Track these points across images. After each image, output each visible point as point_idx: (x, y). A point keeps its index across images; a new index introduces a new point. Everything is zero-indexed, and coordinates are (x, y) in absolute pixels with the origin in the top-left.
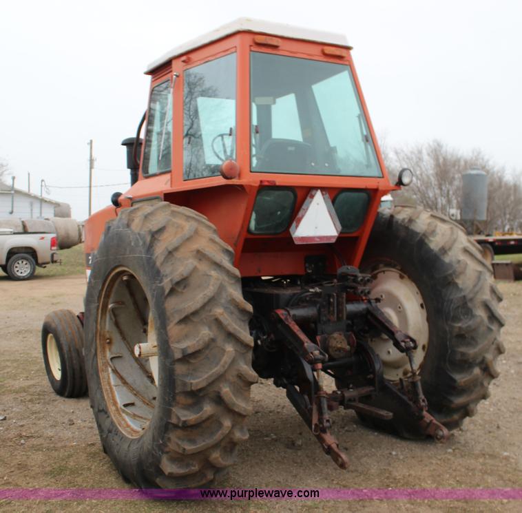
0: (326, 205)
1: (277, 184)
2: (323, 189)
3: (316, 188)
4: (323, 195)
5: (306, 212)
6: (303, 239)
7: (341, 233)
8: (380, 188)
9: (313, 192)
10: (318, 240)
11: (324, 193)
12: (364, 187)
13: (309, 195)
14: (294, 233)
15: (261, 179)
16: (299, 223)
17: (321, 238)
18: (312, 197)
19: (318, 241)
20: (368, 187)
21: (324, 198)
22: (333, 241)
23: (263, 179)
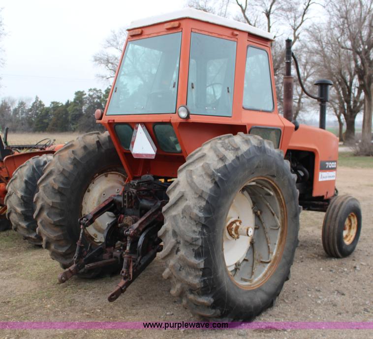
0: (145, 133)
2: (141, 123)
3: (138, 123)
5: (135, 138)
6: (137, 155)
7: (157, 152)
8: (172, 122)
9: (137, 125)
11: (142, 126)
12: (161, 121)
13: (135, 127)
14: (132, 151)
16: (133, 145)
17: (146, 155)
18: (137, 128)
19: (145, 157)
20: (164, 121)
21: (143, 129)
22: (153, 157)
23: (109, 119)
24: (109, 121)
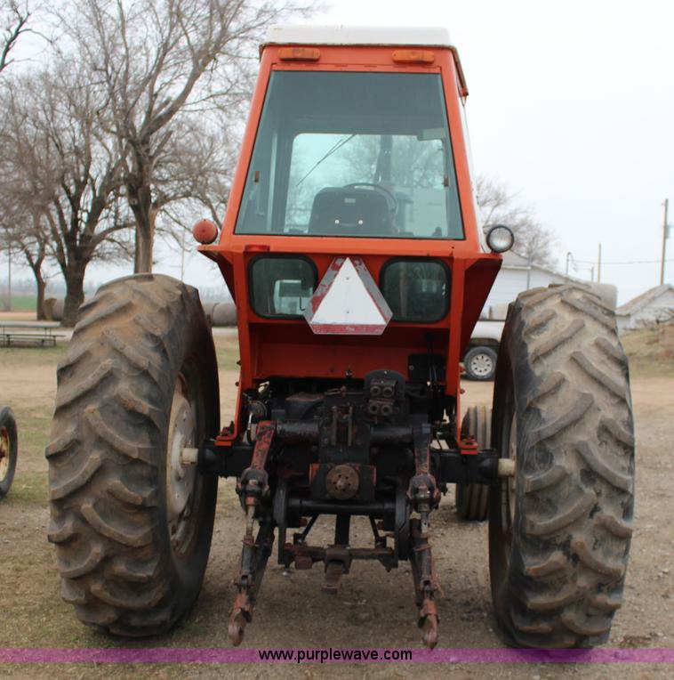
0: (363, 280)
1: (272, 250)
2: (354, 257)
3: (344, 256)
4: (355, 265)
5: (328, 290)
6: (326, 326)
7: (392, 321)
8: (455, 257)
9: (338, 262)
10: (353, 329)
11: (357, 262)
12: (425, 254)
13: (331, 265)
14: (311, 318)
15: (247, 243)
16: (318, 305)
17: (356, 327)
18: (337, 268)
19: (351, 332)
20: (431, 254)
21: (358, 271)
22: (380, 332)
23: (250, 243)
24: (249, 247)
